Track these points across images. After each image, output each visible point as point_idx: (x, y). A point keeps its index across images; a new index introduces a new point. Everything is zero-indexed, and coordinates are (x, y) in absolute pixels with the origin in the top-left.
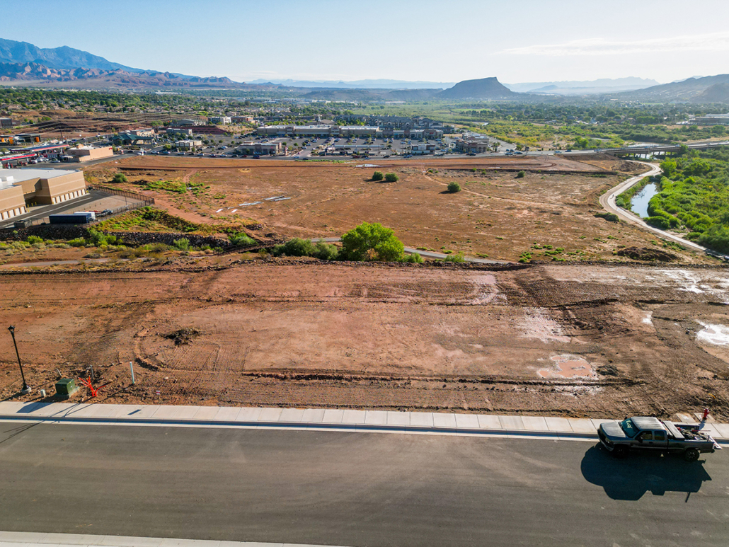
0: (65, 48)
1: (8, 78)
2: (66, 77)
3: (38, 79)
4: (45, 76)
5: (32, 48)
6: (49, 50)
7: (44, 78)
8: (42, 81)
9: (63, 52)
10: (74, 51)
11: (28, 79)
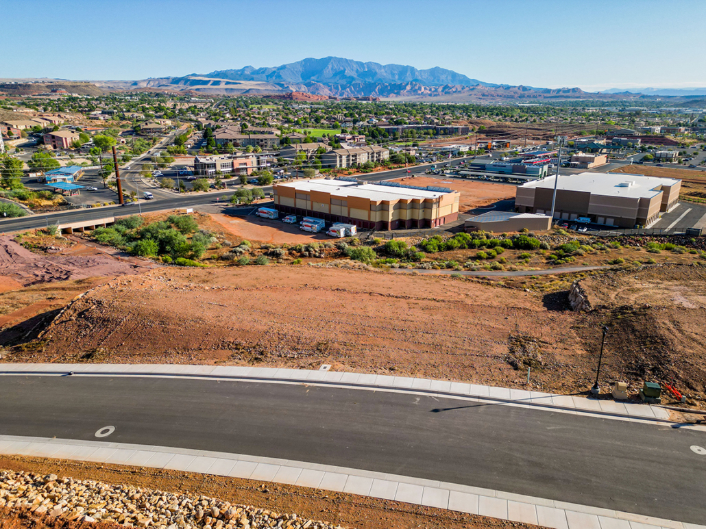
0: (437, 68)
1: (394, 95)
2: (435, 93)
3: (415, 95)
4: (420, 92)
5: (412, 69)
6: (424, 71)
7: (419, 94)
8: (417, 96)
9: (435, 72)
10: (443, 70)
11: (408, 96)
